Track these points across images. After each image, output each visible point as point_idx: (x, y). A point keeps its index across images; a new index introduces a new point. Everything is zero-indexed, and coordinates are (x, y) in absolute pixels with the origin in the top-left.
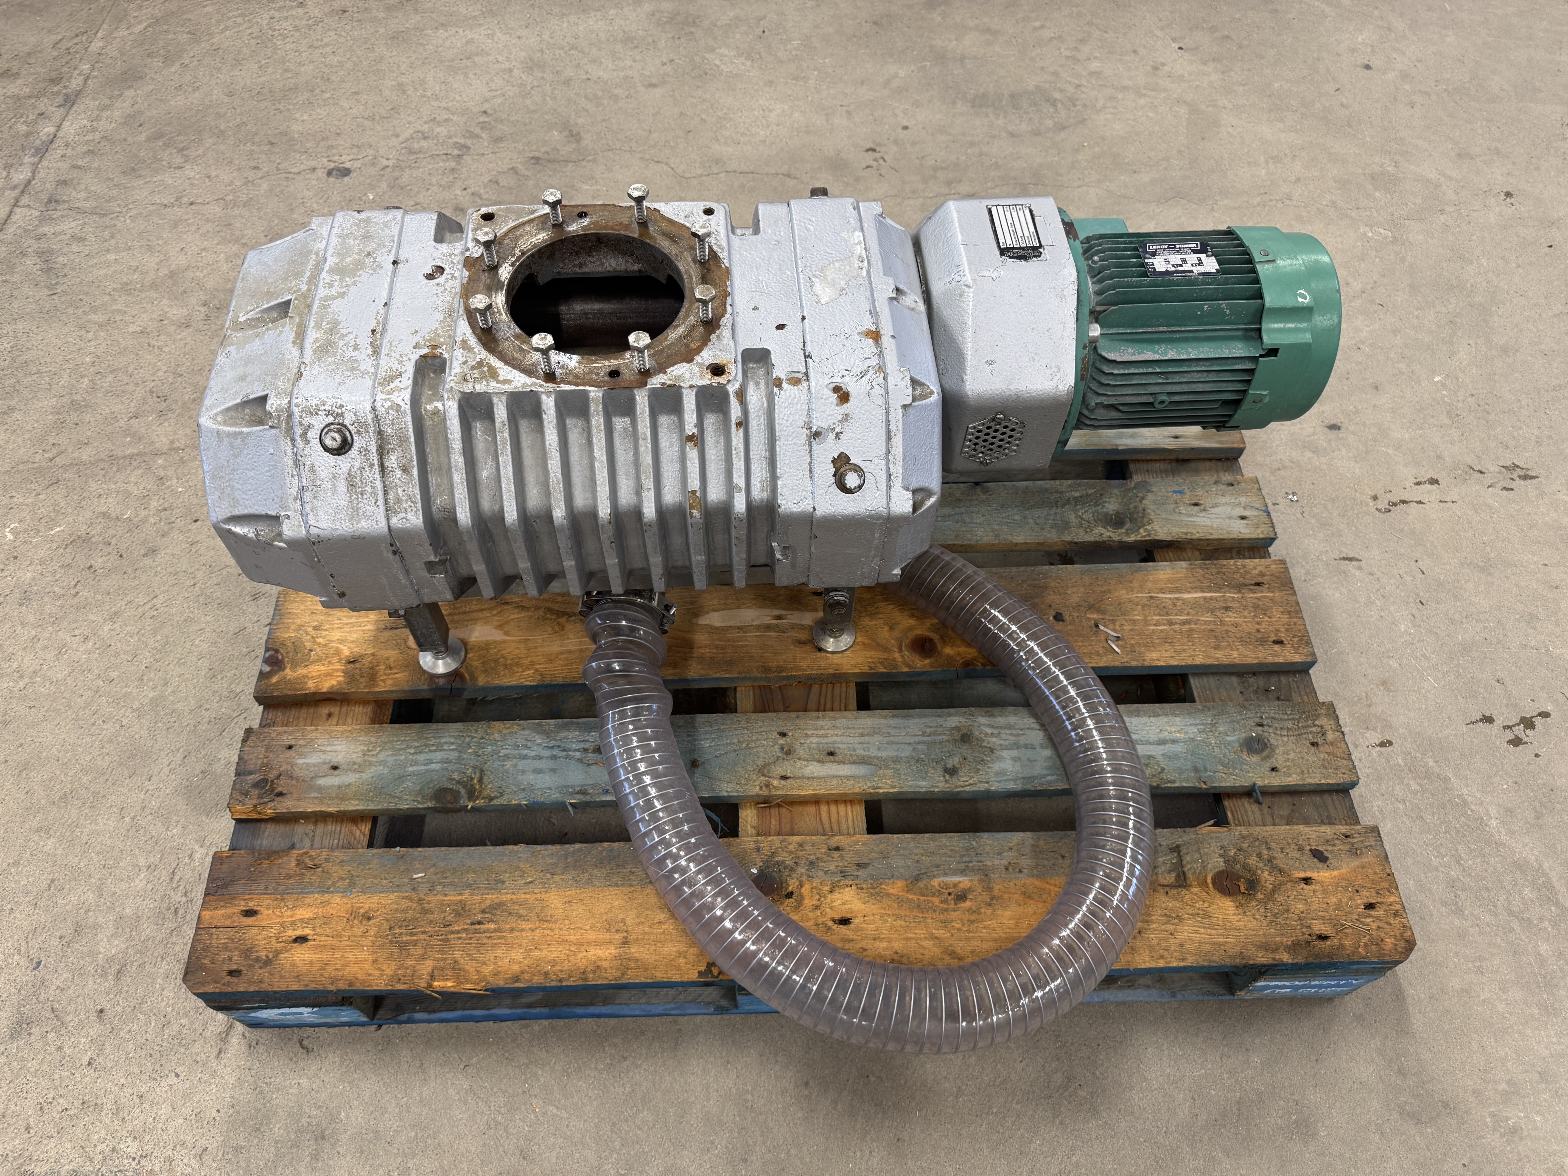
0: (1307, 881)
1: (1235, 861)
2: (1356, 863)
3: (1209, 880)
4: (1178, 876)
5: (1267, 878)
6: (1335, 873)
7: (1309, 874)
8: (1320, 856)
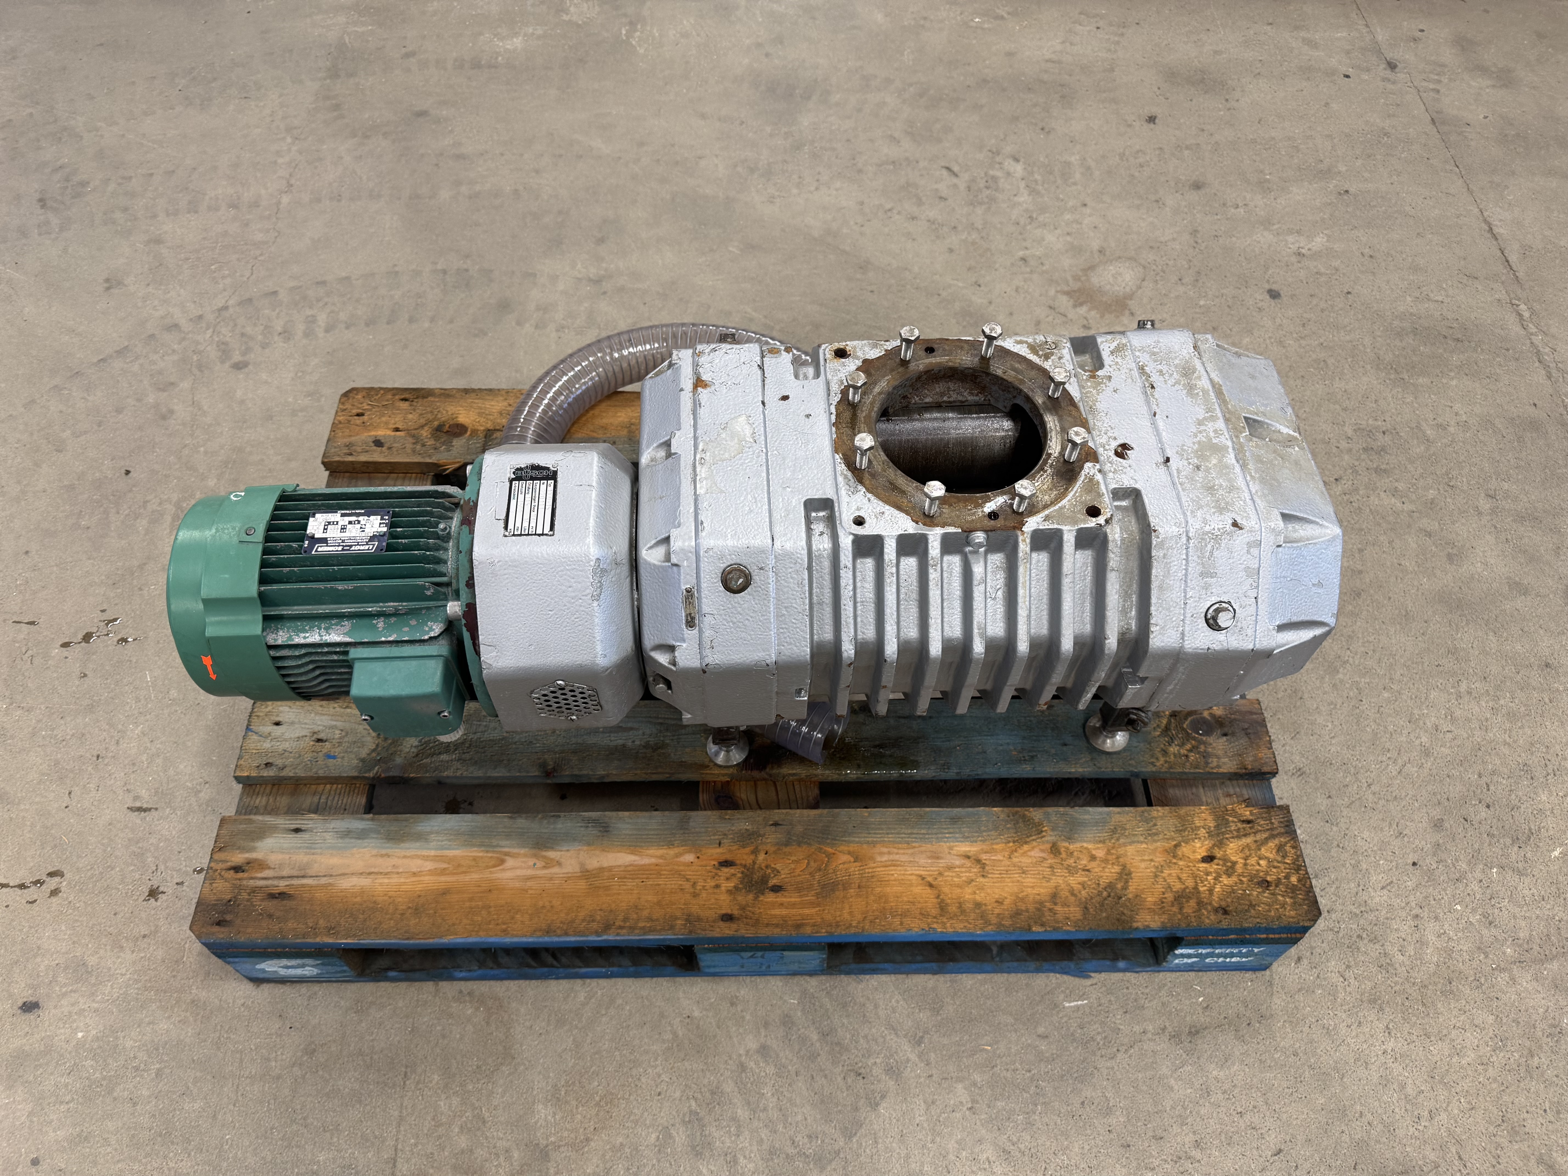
0: (397, 430)
1: (443, 444)
2: (353, 439)
3: (469, 433)
4: (490, 436)
5: (425, 433)
6: (373, 433)
7: (393, 433)
8: (378, 443)
